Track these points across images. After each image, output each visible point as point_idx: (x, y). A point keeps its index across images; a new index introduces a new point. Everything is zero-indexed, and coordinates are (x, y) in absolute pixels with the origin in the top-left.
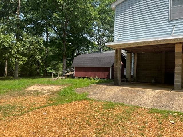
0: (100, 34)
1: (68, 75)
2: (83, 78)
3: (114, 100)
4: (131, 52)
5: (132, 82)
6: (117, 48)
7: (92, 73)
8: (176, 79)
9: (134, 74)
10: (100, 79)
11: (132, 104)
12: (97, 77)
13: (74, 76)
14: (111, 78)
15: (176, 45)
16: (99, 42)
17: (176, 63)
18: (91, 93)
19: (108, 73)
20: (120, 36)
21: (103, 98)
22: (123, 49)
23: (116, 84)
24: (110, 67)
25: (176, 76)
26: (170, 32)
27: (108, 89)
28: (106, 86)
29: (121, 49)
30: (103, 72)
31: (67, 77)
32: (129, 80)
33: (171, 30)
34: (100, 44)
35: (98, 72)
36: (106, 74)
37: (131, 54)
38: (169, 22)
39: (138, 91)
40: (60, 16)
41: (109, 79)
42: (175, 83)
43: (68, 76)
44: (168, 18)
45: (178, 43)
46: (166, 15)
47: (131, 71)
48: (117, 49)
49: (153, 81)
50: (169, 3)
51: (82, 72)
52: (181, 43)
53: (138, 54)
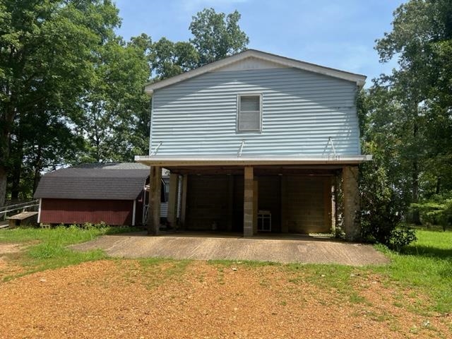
0: (98, 120)
1: (18, 218)
2: (67, 225)
3: (155, 256)
4: (178, 173)
5: (177, 230)
6: (155, 165)
7: (89, 213)
8: (246, 221)
9: (180, 215)
10: (110, 226)
11: (185, 257)
12: (102, 223)
13: (38, 222)
14: (133, 224)
15: (246, 168)
16: (95, 138)
17: (245, 195)
18: (109, 249)
19: (128, 213)
20: (161, 145)
21: (135, 255)
22: (166, 168)
23: (152, 233)
24: (132, 201)
25: (245, 215)
26: (238, 149)
27: (139, 241)
28: (133, 238)
29: (161, 168)
30: (116, 211)
31: (13, 224)
32: (172, 225)
33: (240, 145)
34: (98, 142)
35: (105, 212)
36: (124, 215)
37: (178, 177)
38: (236, 133)
39: (191, 241)
40: (11, 75)
41: (131, 225)
42: (245, 227)
43: (18, 223)
44: (234, 128)
45: (248, 166)
46: (232, 122)
47: (176, 207)
48: (154, 167)
49: (214, 227)
50: (236, 98)
51: (63, 212)
52: (252, 166)
53: (189, 176)
